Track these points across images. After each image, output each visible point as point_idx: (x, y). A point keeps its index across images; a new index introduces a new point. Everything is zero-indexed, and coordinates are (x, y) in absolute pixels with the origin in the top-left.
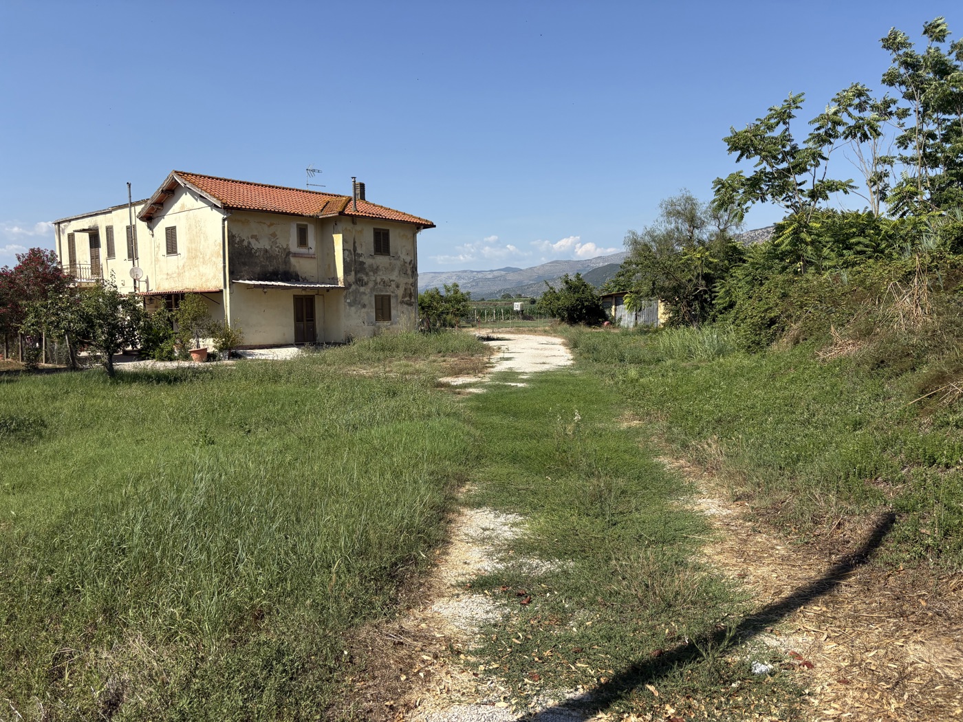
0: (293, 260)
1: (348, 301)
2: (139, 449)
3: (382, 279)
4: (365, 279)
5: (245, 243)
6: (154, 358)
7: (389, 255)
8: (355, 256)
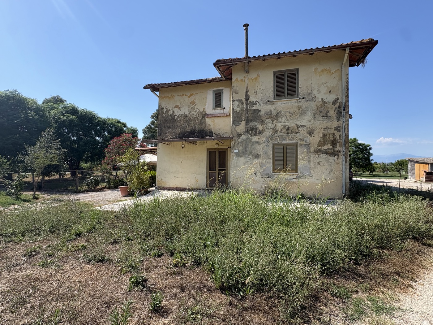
0: (208, 120)
3: (284, 127)
4: (260, 127)
5: (170, 112)
7: (298, 97)
8: (247, 105)
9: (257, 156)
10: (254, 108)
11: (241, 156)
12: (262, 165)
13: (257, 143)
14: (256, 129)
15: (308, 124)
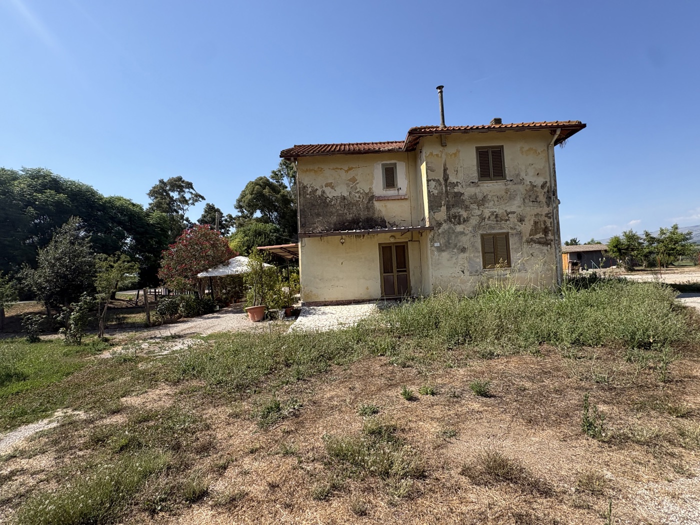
0: (377, 205)
1: (436, 245)
3: (492, 213)
4: (464, 214)
5: (319, 193)
7: (505, 179)
8: (446, 186)
9: (463, 250)
10: (456, 190)
11: (444, 251)
12: (469, 260)
13: (462, 233)
14: (460, 216)
15: (518, 211)
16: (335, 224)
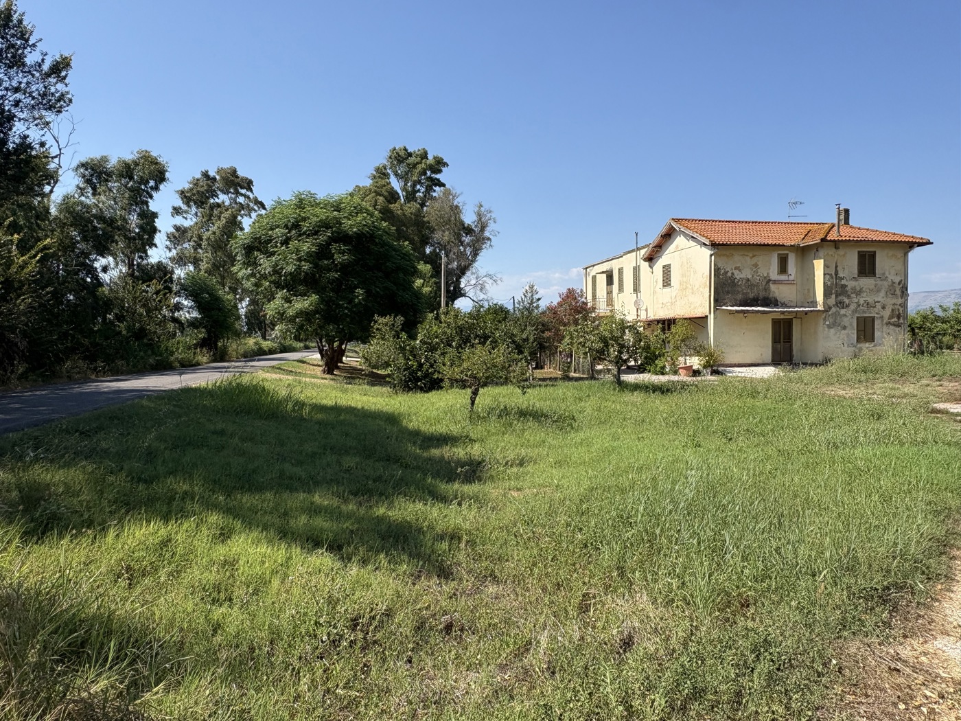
0: (773, 287)
1: (827, 323)
2: (640, 445)
3: (865, 301)
4: (847, 301)
5: (729, 274)
6: (649, 372)
7: (875, 276)
8: (836, 280)
9: (845, 328)
10: (842, 283)
11: (832, 328)
12: (848, 335)
13: (845, 315)
14: (844, 302)
15: (882, 300)
16: (740, 301)
